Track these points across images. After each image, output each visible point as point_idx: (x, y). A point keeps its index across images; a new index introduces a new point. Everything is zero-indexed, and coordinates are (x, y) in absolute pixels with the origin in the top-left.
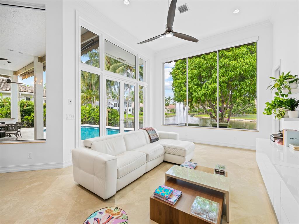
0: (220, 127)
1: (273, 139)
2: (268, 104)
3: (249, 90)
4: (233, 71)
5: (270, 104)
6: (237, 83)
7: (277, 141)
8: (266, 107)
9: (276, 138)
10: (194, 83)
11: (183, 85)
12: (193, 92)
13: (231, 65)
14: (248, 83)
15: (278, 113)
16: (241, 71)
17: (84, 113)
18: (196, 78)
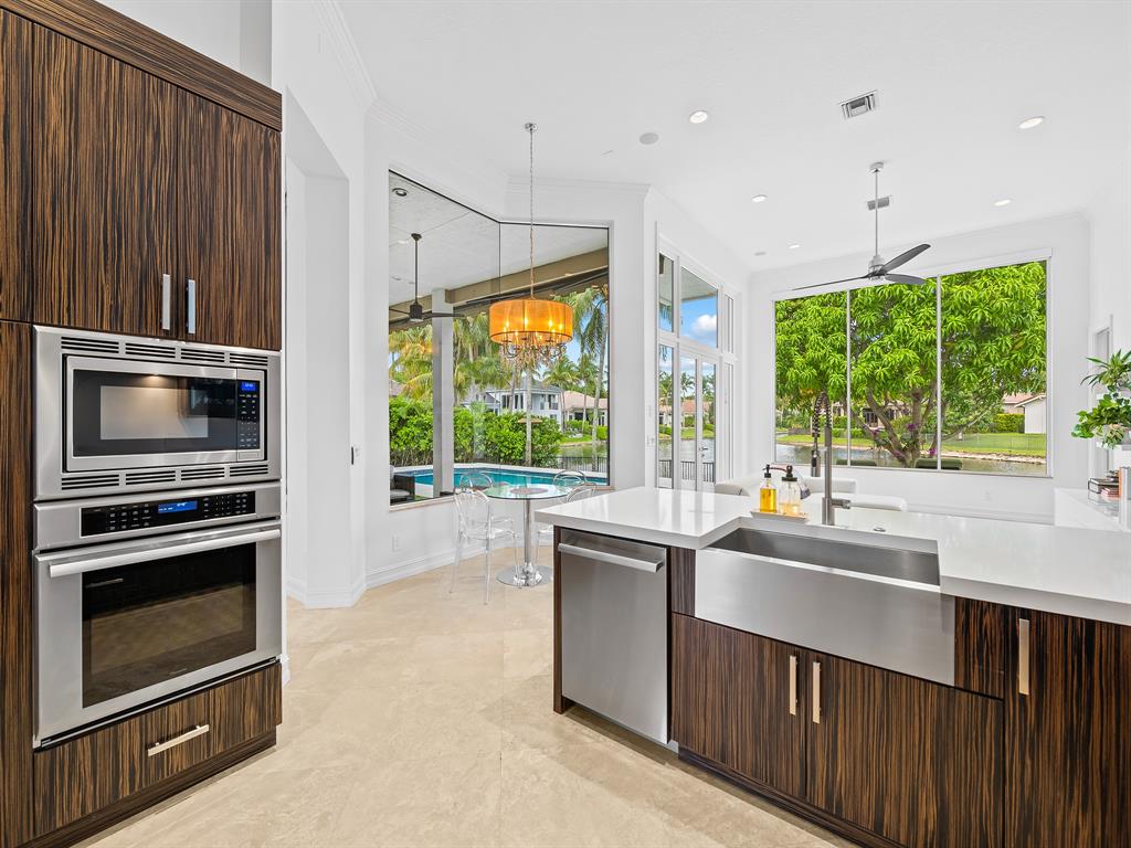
0: (943, 468)
1: (1096, 489)
2: (1083, 414)
3: (1008, 366)
4: (961, 313)
5: (1088, 416)
6: (972, 346)
7: (1105, 492)
8: (1076, 420)
9: (1102, 486)
10: (833, 346)
11: (793, 350)
12: (830, 371)
13: (956, 297)
14: (1004, 348)
15: (1109, 435)
16: (986, 313)
17: (470, 430)
18: (839, 330)
